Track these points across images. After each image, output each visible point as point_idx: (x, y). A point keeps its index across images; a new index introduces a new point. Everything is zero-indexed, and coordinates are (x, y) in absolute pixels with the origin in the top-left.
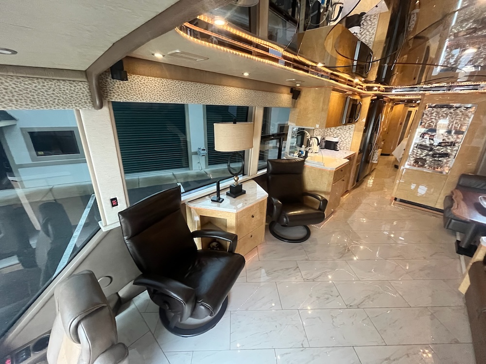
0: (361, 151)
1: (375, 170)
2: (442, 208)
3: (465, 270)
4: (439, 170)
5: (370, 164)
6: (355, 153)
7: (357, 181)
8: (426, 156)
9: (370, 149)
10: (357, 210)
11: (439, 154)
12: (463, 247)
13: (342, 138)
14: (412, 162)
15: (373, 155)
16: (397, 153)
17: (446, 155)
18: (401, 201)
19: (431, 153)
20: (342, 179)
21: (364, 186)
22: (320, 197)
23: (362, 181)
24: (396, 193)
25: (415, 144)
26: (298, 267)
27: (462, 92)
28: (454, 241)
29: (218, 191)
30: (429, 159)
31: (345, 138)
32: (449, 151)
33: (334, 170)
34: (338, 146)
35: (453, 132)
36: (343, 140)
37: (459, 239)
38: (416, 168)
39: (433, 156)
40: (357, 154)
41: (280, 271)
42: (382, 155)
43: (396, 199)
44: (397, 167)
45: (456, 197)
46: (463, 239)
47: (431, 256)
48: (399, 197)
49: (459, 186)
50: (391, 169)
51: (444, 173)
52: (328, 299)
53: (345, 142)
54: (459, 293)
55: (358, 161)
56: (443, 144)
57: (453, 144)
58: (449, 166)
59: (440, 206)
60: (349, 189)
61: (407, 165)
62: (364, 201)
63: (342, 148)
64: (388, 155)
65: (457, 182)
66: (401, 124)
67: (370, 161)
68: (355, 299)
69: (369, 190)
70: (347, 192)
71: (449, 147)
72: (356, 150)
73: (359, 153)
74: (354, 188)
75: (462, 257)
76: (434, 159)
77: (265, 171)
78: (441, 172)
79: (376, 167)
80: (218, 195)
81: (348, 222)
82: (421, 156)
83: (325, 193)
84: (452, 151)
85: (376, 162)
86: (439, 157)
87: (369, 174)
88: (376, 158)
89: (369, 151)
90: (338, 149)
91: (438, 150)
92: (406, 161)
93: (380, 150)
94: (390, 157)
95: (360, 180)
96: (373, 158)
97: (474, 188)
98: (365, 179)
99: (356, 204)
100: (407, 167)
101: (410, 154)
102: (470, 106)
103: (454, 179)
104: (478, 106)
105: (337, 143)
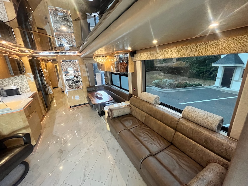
0: (39, 90)
1: (54, 97)
2: (88, 102)
3: (106, 122)
4: (79, 88)
5: (49, 95)
6: (36, 92)
7: (47, 107)
8: (72, 83)
9: (44, 87)
10: (55, 124)
11: (76, 81)
12: (100, 113)
13: (20, 85)
14: (68, 88)
15: (49, 90)
16: (60, 85)
17: (78, 81)
18: (73, 106)
19: (73, 82)
20: (35, 111)
21: (52, 108)
22: (21, 135)
23: (50, 106)
24: (69, 104)
25: (65, 79)
27: (71, 55)
28: (97, 113)
30: (74, 85)
31: (23, 85)
33: (23, 109)
34: (20, 91)
35: (76, 71)
36: (21, 86)
37: (98, 111)
38: (71, 90)
39: (74, 83)
40: (37, 92)
42: (53, 88)
43: (71, 107)
44: (63, 92)
45: (90, 97)
46: (99, 110)
47: (95, 123)
48: (71, 106)
49: (89, 92)
50: (61, 94)
51: (81, 89)
53: (24, 87)
54: (108, 131)
55: (40, 96)
56: (75, 77)
57: (78, 76)
58: (82, 85)
59: (87, 102)
60: (44, 114)
61: (67, 90)
62: (57, 116)
63: (24, 92)
64: (57, 87)
65: (87, 91)
66: (55, 71)
67: (49, 93)
69: (57, 108)
70: (43, 116)
71: (78, 78)
72: (35, 90)
73: (39, 92)
74: (47, 112)
75: (102, 117)
76: (75, 84)
78: (80, 89)
79: (54, 95)
81: (54, 134)
82: (70, 84)
83: (25, 128)
84: (79, 79)
85: (52, 93)
86: (77, 83)
87: (52, 100)
88: (51, 91)
89: (45, 88)
90: (21, 93)
91: (75, 80)
92: (65, 88)
93: (51, 86)
94: (58, 88)
95: (48, 106)
96: (49, 91)
97: (92, 91)
98: (52, 104)
99: (52, 120)
100: (68, 91)
101: (65, 84)
102: (76, 60)
103: (85, 90)
104: (79, 60)
105: (17, 89)
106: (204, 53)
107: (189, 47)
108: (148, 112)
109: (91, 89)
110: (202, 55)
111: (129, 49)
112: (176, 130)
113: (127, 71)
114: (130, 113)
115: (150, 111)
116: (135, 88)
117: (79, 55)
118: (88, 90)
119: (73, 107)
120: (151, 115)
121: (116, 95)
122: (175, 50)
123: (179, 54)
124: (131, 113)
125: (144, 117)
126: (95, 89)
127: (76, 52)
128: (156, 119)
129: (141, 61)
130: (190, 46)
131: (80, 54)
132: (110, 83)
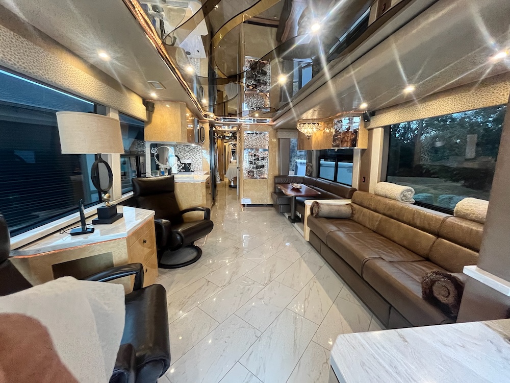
2: (272, 203)
4: (262, 176)
12: (293, 218)
14: (247, 175)
17: (263, 166)
19: (255, 166)
26: (209, 281)
29: (83, 220)
30: (255, 170)
31: (197, 160)
32: (264, 163)
33: (205, 181)
34: (192, 167)
36: (195, 161)
37: (288, 216)
38: (250, 178)
39: (257, 168)
41: (194, 294)
43: (244, 206)
46: (291, 214)
48: (245, 204)
49: (276, 184)
52: (249, 289)
53: (197, 163)
54: (306, 243)
57: (264, 159)
58: (267, 173)
59: (270, 202)
61: (245, 177)
63: (195, 169)
65: (273, 182)
68: (265, 278)
71: (262, 161)
75: (295, 225)
76: (258, 170)
77: (132, 193)
80: (84, 224)
82: (251, 169)
86: (260, 168)
90: (192, 170)
91: (257, 163)
97: (283, 183)
102: (266, 133)
103: (270, 181)
104: (269, 133)
105: (190, 164)
106: (501, 100)
107: (474, 93)
108: (385, 212)
109: (282, 180)
110: (498, 104)
111: (364, 106)
112: (438, 235)
113: (354, 145)
114: (350, 216)
115: (390, 209)
116: (364, 178)
117: (271, 124)
118: (276, 181)
119: (247, 206)
120: (392, 217)
121: (326, 192)
122: (449, 102)
123: (456, 106)
124: (352, 217)
125: (377, 221)
126: (287, 181)
127: (268, 119)
128: (400, 223)
129: (382, 127)
130: (477, 92)
131: (275, 123)
132: (314, 174)
